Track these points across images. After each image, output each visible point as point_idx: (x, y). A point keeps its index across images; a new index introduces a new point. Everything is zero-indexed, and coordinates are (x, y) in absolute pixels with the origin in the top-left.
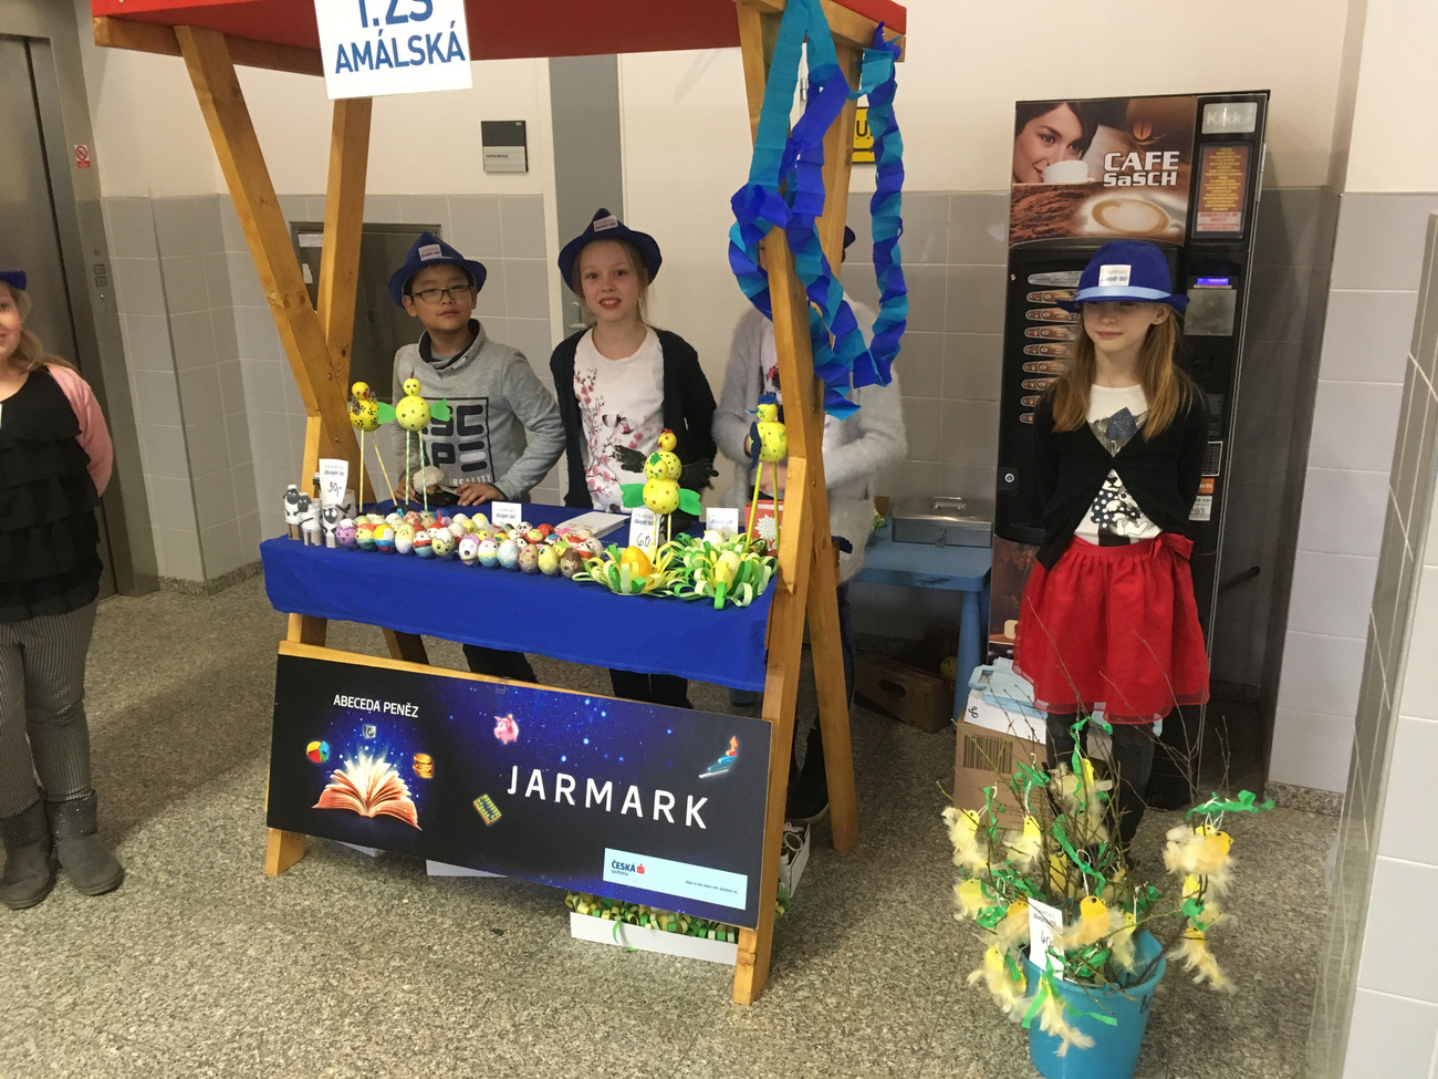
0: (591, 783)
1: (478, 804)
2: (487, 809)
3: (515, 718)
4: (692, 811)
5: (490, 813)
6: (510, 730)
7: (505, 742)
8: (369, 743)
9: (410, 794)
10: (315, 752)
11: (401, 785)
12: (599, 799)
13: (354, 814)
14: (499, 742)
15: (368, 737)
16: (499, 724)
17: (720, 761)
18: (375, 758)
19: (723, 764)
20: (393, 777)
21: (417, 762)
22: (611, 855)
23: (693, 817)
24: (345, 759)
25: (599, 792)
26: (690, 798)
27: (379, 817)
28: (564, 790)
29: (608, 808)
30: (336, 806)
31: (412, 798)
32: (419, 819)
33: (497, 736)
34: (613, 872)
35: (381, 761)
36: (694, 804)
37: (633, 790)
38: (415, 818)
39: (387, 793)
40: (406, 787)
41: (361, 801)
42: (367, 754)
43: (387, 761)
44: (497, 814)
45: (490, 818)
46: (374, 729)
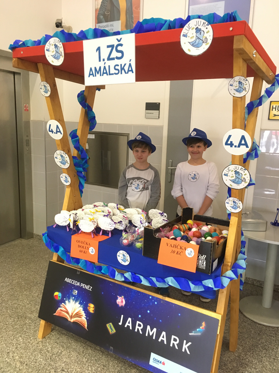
0: (149, 327)
1: (108, 326)
2: (111, 328)
3: (124, 298)
4: (185, 346)
5: (112, 330)
6: (122, 302)
7: (120, 306)
8: (74, 296)
9: (86, 317)
10: (57, 296)
11: (83, 313)
12: (151, 334)
13: (66, 320)
14: (118, 305)
15: (74, 294)
16: (119, 299)
17: (198, 330)
18: (76, 302)
19: (199, 331)
20: (81, 310)
21: (89, 306)
22: (153, 355)
23: (185, 349)
24: (66, 300)
25: (151, 331)
26: (185, 341)
27: (74, 323)
28: (139, 327)
29: (154, 338)
30: (61, 316)
31: (86, 318)
32: (87, 326)
33: (118, 303)
34: (153, 362)
35: (78, 303)
36: (186, 344)
37: (164, 333)
38: (86, 326)
39: (78, 315)
40: (84, 314)
41: (69, 316)
42: (73, 300)
43: (79, 304)
44: (114, 331)
45: (111, 331)
46: (77, 292)
